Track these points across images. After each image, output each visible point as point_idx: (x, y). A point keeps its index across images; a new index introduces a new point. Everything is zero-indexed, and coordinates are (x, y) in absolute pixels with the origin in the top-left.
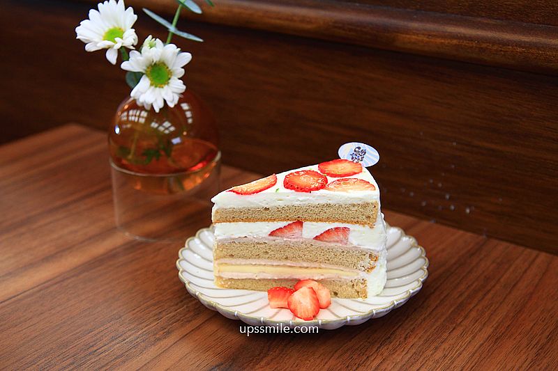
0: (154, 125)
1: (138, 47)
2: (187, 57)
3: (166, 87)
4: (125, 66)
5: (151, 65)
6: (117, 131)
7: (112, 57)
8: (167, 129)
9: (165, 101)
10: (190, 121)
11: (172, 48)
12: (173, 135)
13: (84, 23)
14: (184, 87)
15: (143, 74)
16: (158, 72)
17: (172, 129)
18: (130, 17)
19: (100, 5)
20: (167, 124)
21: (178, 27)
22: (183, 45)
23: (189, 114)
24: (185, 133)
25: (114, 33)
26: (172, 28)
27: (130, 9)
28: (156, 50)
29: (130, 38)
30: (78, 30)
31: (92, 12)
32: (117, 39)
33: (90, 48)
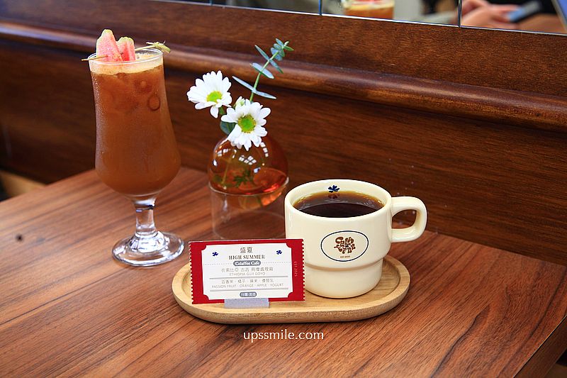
0: (241, 159)
1: (233, 105)
2: (267, 111)
3: (252, 132)
4: (224, 119)
5: (241, 117)
6: (215, 163)
7: (214, 113)
8: (250, 161)
9: (252, 142)
10: (267, 155)
11: (257, 105)
12: (255, 166)
13: (193, 88)
14: (266, 132)
15: (235, 124)
16: (247, 122)
17: (254, 161)
18: (227, 84)
19: (204, 76)
20: (250, 158)
21: (258, 89)
22: (264, 103)
23: (265, 150)
24: (263, 164)
25: (214, 96)
26: (254, 90)
27: (227, 79)
28: (245, 107)
29: (227, 99)
30: (188, 94)
31: (198, 81)
32: (218, 100)
33: (197, 107)
